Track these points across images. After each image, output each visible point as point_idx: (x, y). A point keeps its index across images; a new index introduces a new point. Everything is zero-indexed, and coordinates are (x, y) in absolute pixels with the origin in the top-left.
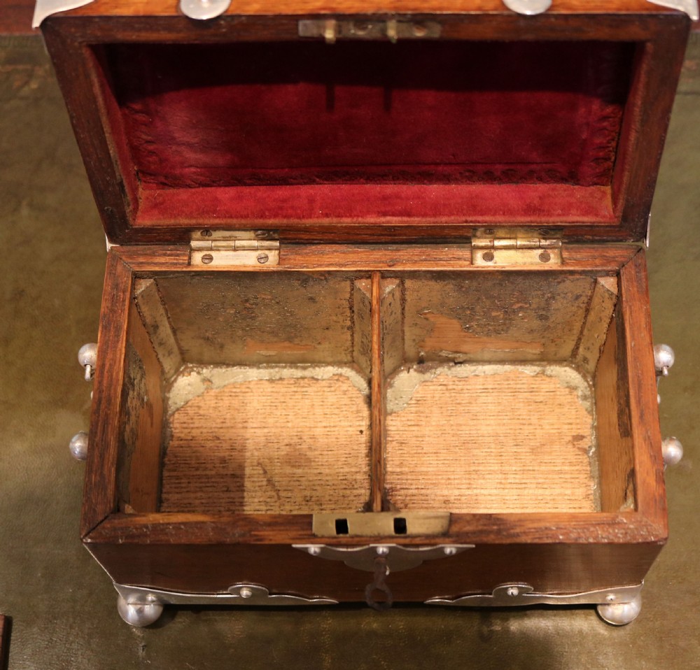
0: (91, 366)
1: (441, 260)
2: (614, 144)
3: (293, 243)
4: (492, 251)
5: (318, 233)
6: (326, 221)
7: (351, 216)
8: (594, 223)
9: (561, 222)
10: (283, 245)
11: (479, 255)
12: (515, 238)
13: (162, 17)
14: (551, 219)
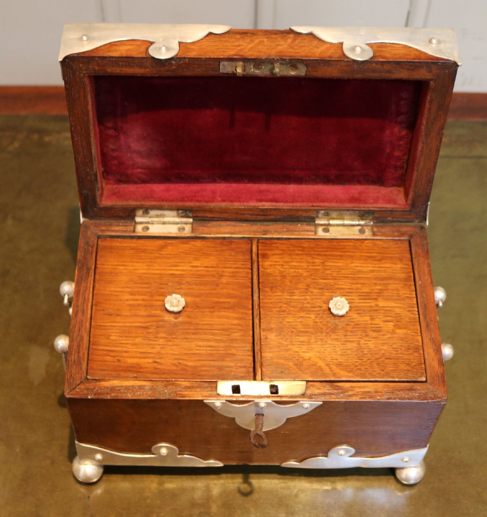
0: (68, 295)
1: (296, 231)
2: (406, 157)
3: (201, 220)
4: (329, 227)
5: (218, 212)
6: (223, 205)
7: (239, 201)
8: (394, 208)
9: (373, 207)
10: (195, 221)
11: (320, 229)
12: (343, 219)
13: (136, 57)
14: (367, 206)
